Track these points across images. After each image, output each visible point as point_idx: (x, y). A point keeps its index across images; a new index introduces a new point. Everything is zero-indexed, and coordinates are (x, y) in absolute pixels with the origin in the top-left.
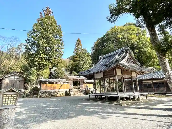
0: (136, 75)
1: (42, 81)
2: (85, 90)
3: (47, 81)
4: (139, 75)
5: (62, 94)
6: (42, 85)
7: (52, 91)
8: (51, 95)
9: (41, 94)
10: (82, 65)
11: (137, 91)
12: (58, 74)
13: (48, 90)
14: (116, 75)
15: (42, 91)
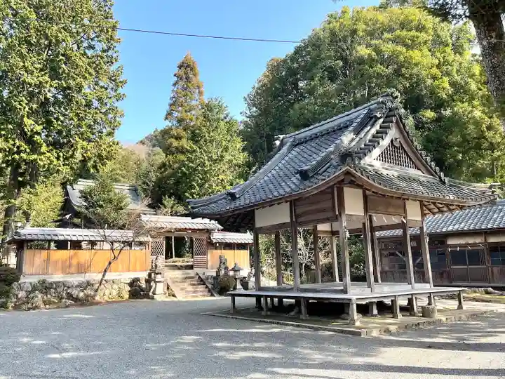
0: (423, 215)
1: (29, 237)
2: (214, 274)
3: (49, 238)
4: (434, 214)
5: (115, 293)
6: (27, 254)
7: (75, 279)
8: (70, 296)
9: (22, 294)
10: (206, 173)
11: (422, 278)
12: (101, 206)
13: (57, 277)
14: (340, 214)
15: (28, 280)
